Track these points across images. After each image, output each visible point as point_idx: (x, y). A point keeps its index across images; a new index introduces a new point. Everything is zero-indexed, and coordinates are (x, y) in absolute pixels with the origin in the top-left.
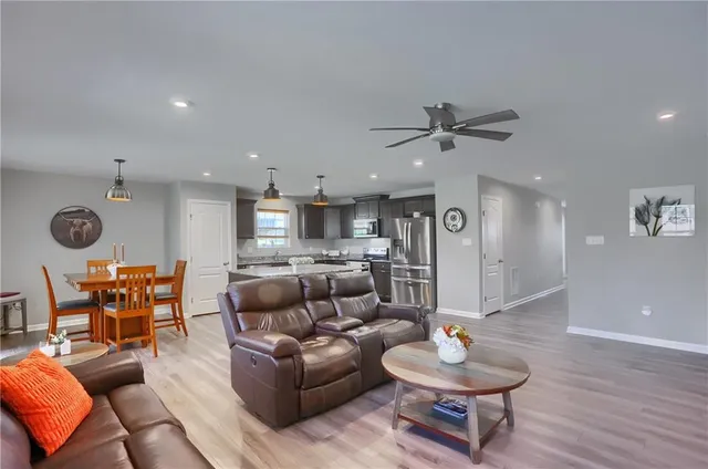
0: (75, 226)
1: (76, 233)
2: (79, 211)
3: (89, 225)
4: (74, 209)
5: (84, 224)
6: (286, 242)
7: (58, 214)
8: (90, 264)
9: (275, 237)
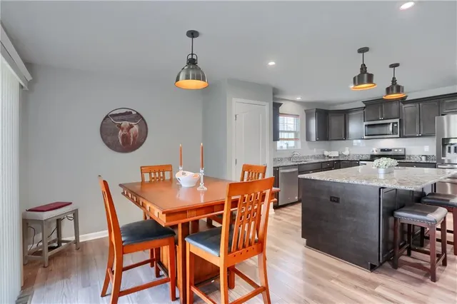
0: (122, 129)
1: (123, 136)
2: (126, 114)
3: (136, 128)
4: (124, 111)
5: (131, 126)
6: (296, 144)
7: (107, 117)
8: (143, 170)
9: (287, 139)
